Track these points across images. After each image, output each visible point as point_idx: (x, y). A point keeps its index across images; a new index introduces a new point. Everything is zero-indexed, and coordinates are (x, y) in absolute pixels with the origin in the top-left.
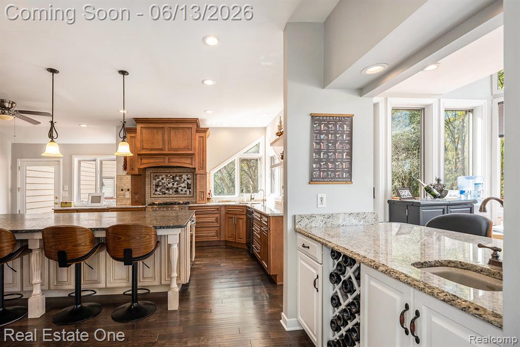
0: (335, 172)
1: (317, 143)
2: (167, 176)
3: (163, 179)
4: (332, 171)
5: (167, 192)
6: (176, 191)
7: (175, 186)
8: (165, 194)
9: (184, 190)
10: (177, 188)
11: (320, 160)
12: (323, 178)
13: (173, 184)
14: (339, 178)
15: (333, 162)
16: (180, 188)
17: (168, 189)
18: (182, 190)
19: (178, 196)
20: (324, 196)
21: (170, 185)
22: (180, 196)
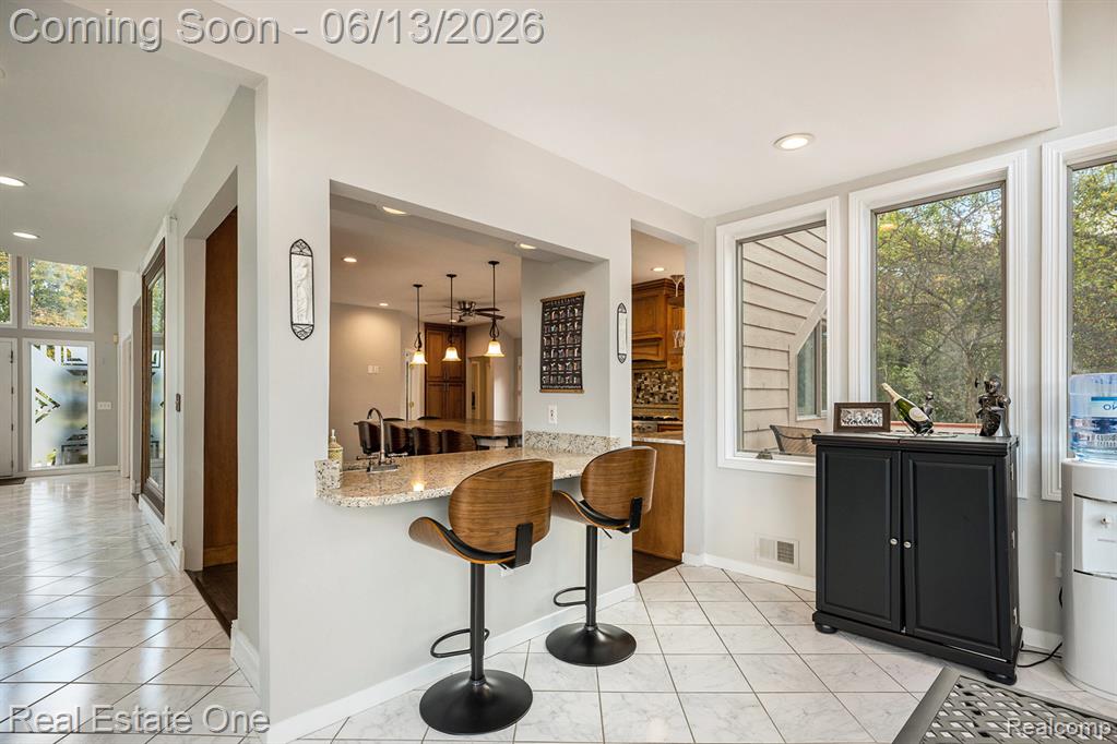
0: (564, 376)
1: (548, 338)
2: (651, 374)
3: (646, 379)
4: (562, 375)
5: (651, 399)
6: (664, 399)
7: (662, 391)
8: (649, 402)
9: (674, 398)
10: (666, 394)
11: (551, 361)
12: (553, 385)
13: (660, 387)
14: (570, 385)
15: (563, 363)
16: (669, 394)
17: (652, 395)
18: (671, 398)
19: (665, 406)
20: (555, 409)
21: (656, 389)
22: (670, 406)
